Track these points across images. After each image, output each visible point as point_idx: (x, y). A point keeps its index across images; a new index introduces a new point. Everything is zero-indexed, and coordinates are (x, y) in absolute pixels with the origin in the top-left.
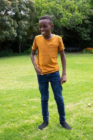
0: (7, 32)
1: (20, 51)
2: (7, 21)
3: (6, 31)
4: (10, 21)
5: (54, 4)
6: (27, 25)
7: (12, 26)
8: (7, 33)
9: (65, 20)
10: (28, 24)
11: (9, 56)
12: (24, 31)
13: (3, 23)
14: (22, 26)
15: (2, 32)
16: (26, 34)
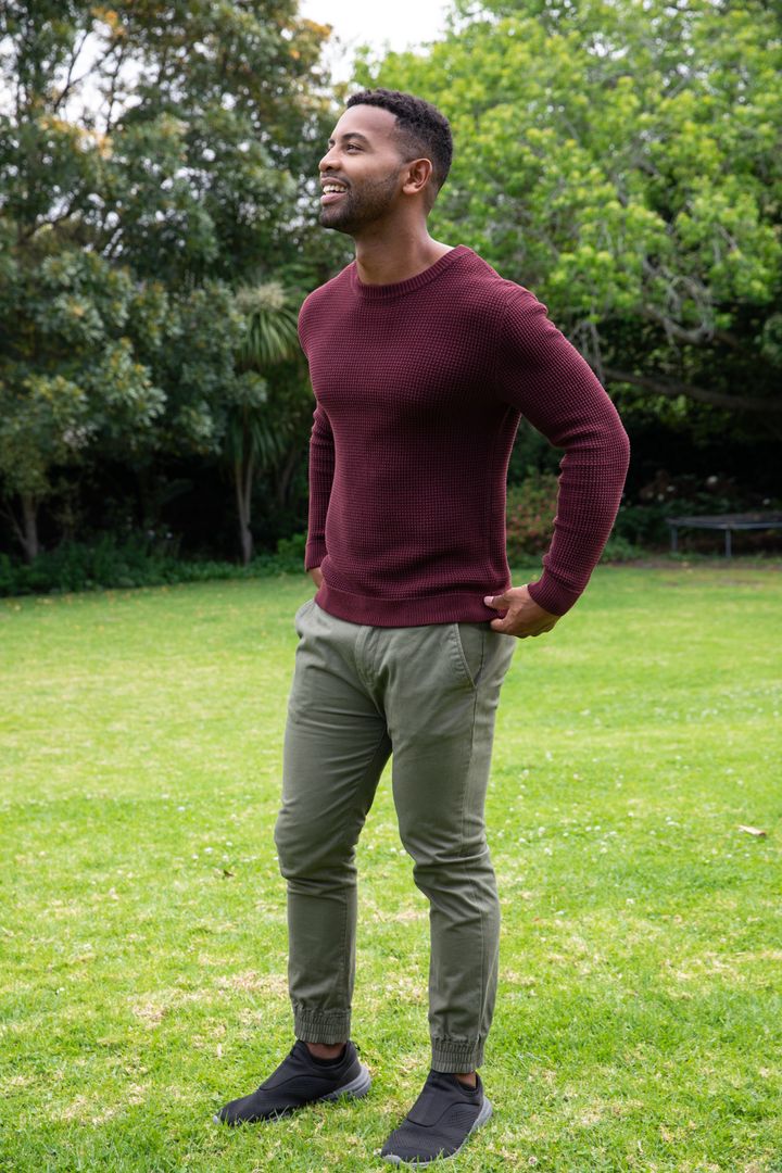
0: (70, 386)
1: (247, 539)
2: (70, 289)
3: (60, 379)
4: (99, 290)
5: (511, 130)
6: (280, 314)
7: (113, 333)
8: (58, 394)
9: (592, 263)
10: (286, 306)
11: (122, 587)
12: (239, 371)
13: (41, 307)
14: (220, 326)
15: (27, 383)
16: (263, 396)
